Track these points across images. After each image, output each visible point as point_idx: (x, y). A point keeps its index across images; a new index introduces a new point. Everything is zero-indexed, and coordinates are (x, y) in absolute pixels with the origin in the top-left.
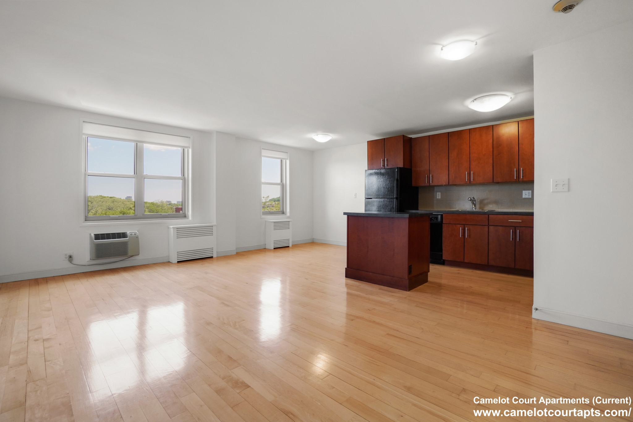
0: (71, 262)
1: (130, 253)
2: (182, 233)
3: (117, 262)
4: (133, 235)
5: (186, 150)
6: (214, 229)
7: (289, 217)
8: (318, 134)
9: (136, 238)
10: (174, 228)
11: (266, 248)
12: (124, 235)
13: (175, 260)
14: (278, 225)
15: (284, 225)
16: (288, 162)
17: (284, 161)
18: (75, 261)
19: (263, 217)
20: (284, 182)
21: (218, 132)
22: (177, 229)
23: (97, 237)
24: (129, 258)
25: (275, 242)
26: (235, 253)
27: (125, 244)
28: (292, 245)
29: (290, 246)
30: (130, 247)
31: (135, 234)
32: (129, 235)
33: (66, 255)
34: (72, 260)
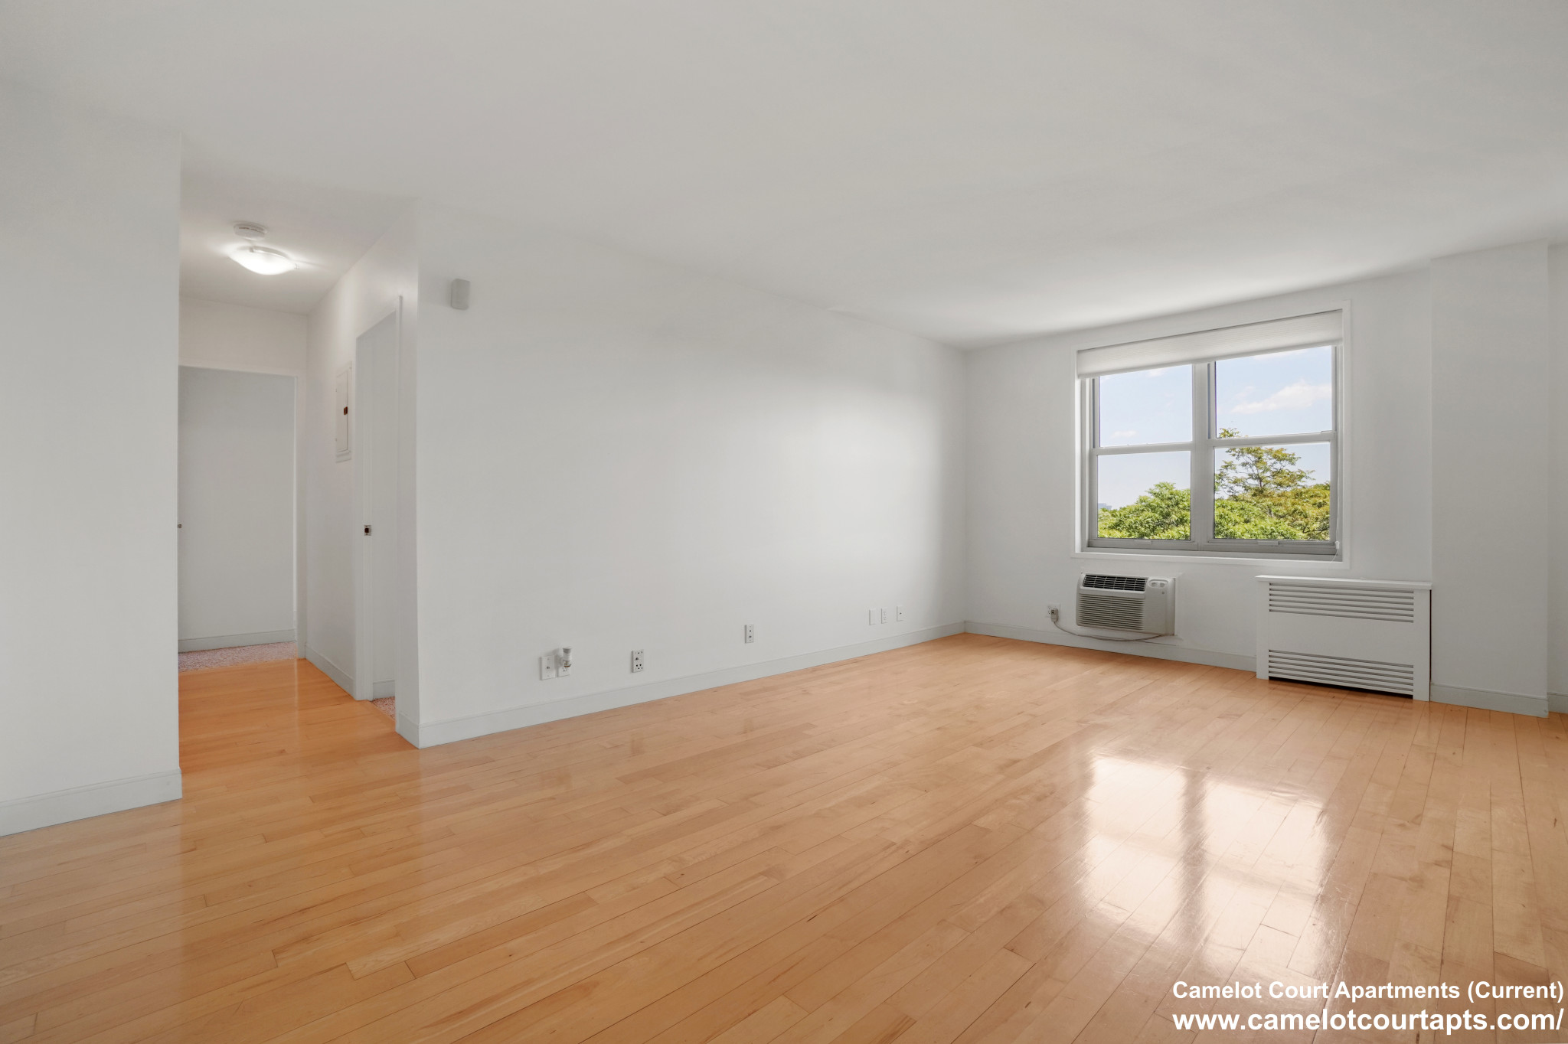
0: (1056, 623)
1: (1149, 628)
3: (1129, 641)
4: (1158, 587)
6: (1420, 601)
9: (1167, 596)
10: (1261, 582)
12: (1138, 584)
13: (1263, 674)
18: (1062, 622)
22: (1270, 584)
23: (1091, 581)
24: (1154, 638)
27: (1137, 604)
30: (1147, 614)
31: (1162, 585)
32: (1148, 584)
33: (1049, 607)
34: (1057, 619)
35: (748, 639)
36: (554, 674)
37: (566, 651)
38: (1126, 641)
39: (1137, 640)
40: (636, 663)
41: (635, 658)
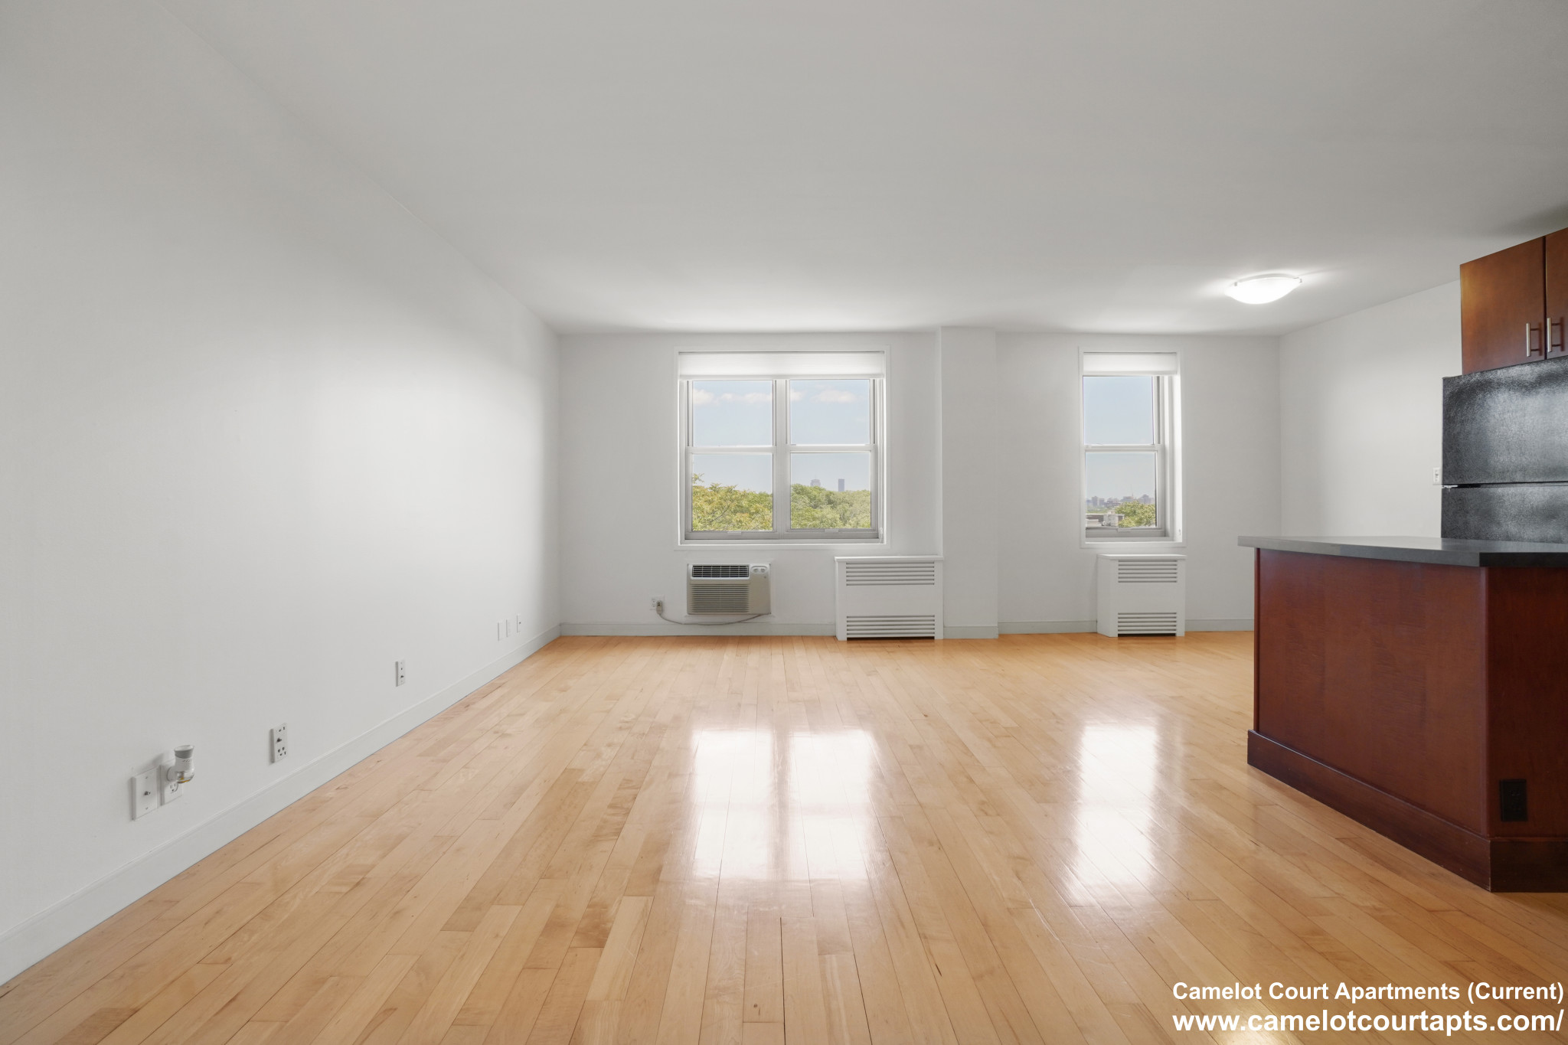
0: (660, 615)
1: (752, 608)
2: (859, 573)
3: (732, 623)
4: (759, 572)
5: (877, 380)
6: (938, 569)
7: (1179, 548)
8: (1241, 281)
9: (764, 579)
10: (840, 561)
11: (1099, 632)
12: (741, 571)
13: (842, 636)
14: (1132, 570)
15: (1161, 570)
16: (1177, 380)
17: (1166, 378)
18: (668, 614)
19: (1089, 543)
20: (1167, 443)
21: (947, 328)
23: (699, 571)
25: (1122, 617)
26: (997, 637)
27: (743, 589)
28: (1186, 632)
29: (1177, 635)
30: (752, 597)
31: (763, 570)
32: (751, 570)
33: (653, 600)
34: (662, 610)
35: (400, 679)
36: (154, 801)
37: (184, 754)
38: (729, 623)
39: (739, 622)
40: (275, 746)
41: (276, 740)
